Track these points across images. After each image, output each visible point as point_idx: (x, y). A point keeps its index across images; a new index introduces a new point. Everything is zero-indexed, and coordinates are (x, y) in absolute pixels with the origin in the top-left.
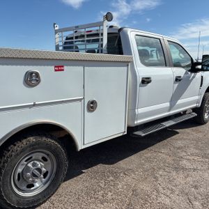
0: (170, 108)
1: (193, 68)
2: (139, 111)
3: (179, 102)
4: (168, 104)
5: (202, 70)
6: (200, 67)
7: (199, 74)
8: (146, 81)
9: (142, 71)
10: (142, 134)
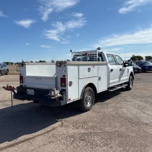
0: (119, 81)
1: (125, 65)
2: (111, 81)
3: (122, 79)
4: (118, 80)
5: (128, 66)
6: (127, 65)
7: (127, 67)
8: (112, 70)
9: (111, 67)
10: (112, 90)
